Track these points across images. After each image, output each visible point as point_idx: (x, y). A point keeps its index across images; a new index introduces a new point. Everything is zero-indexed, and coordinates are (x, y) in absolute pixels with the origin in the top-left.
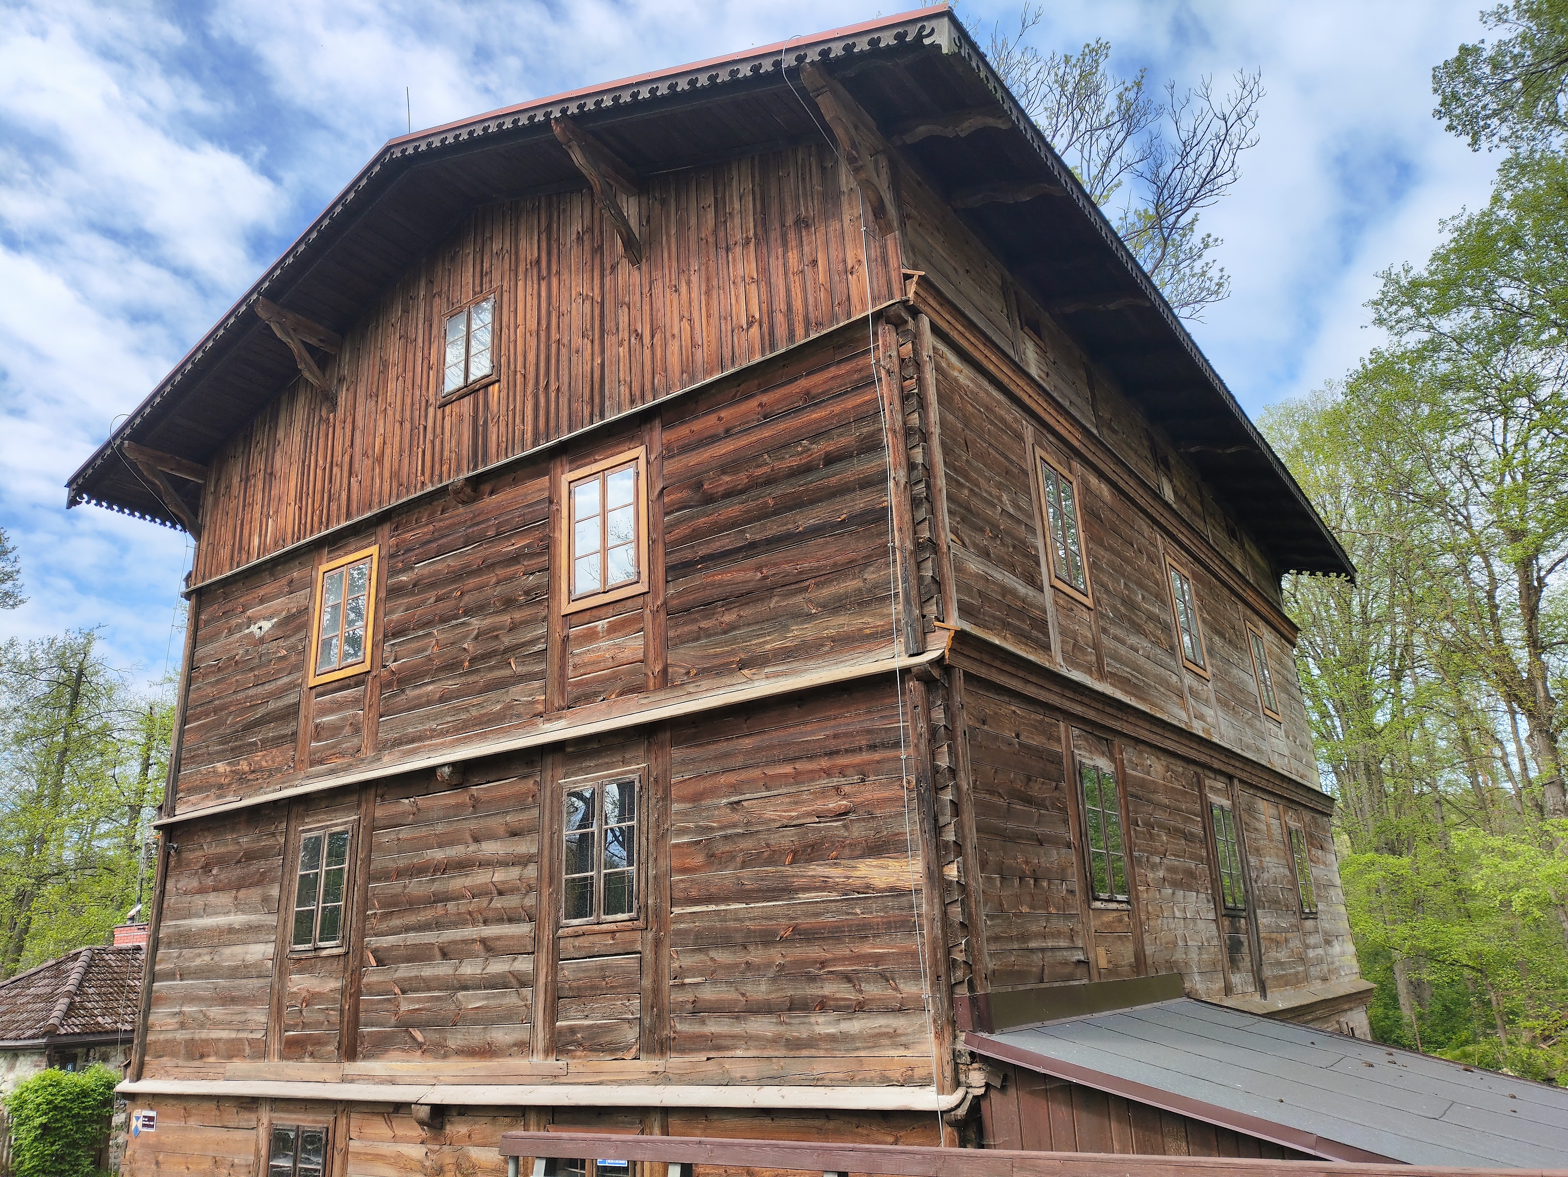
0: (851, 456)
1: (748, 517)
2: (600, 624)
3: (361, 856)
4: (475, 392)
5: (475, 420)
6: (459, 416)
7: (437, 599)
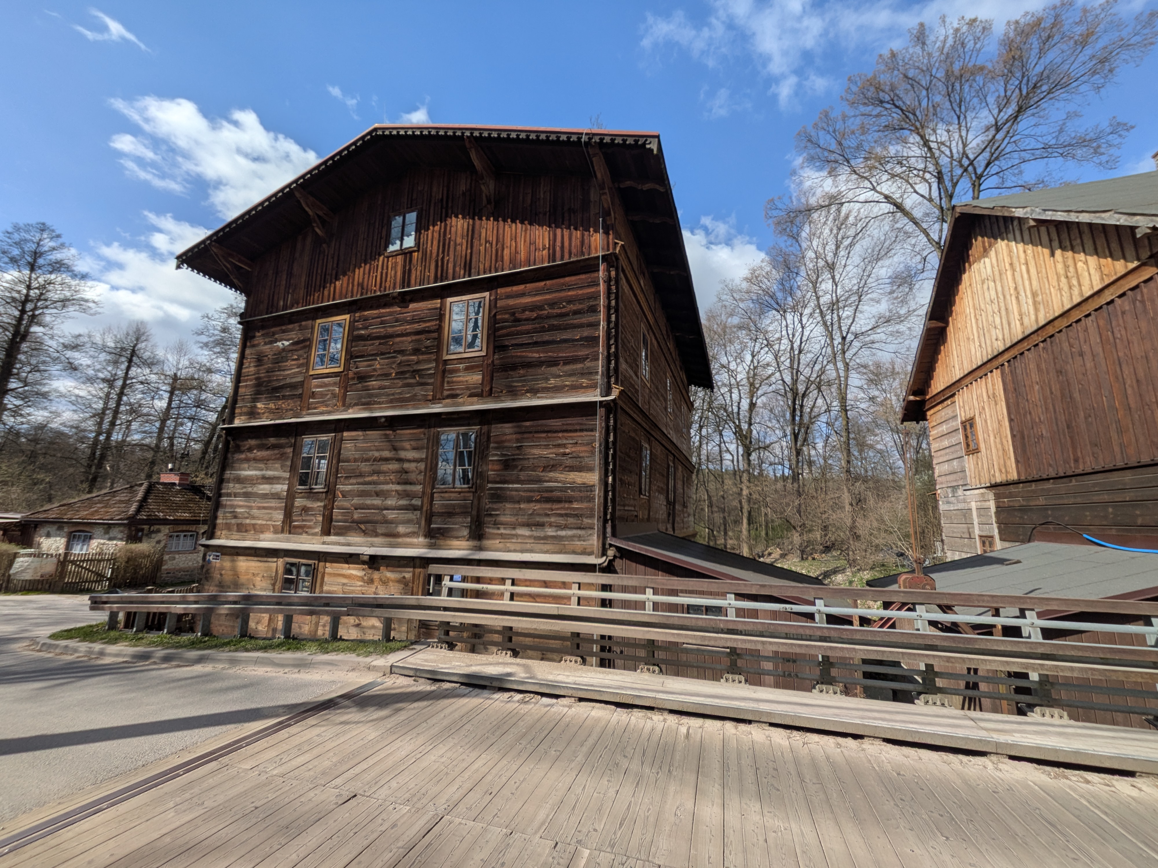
0: (584, 313)
1: (535, 331)
2: (461, 366)
3: (336, 451)
4: (405, 254)
5: (404, 267)
6: (396, 263)
7: (380, 344)
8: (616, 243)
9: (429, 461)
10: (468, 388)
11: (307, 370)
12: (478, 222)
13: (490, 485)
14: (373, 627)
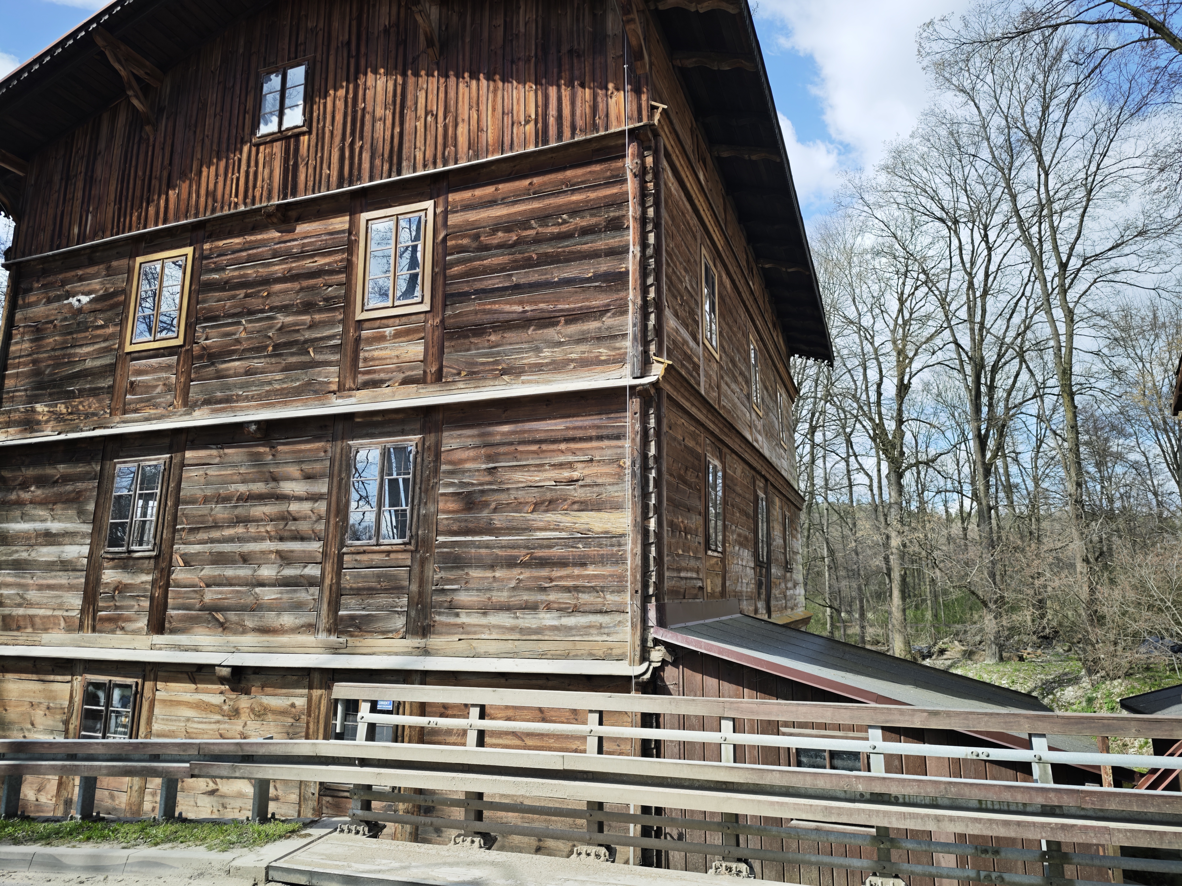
0: (600, 231)
1: (516, 266)
2: (388, 331)
3: (172, 485)
4: (288, 138)
5: (286, 160)
6: (272, 155)
7: (247, 296)
8: (654, 108)
9: (334, 498)
10: (400, 370)
11: (122, 345)
12: (411, 80)
13: (441, 539)
14: (240, 795)
